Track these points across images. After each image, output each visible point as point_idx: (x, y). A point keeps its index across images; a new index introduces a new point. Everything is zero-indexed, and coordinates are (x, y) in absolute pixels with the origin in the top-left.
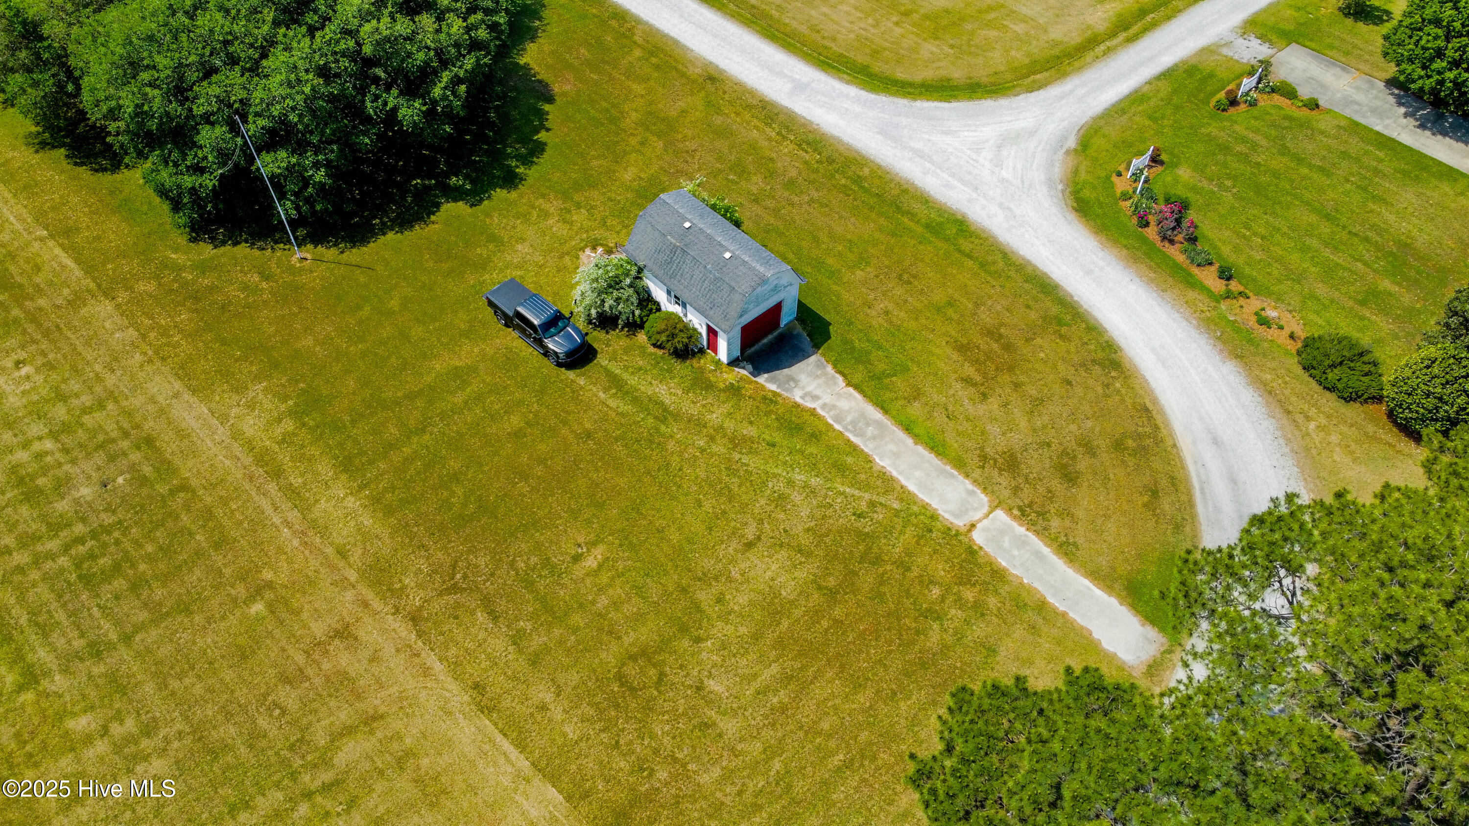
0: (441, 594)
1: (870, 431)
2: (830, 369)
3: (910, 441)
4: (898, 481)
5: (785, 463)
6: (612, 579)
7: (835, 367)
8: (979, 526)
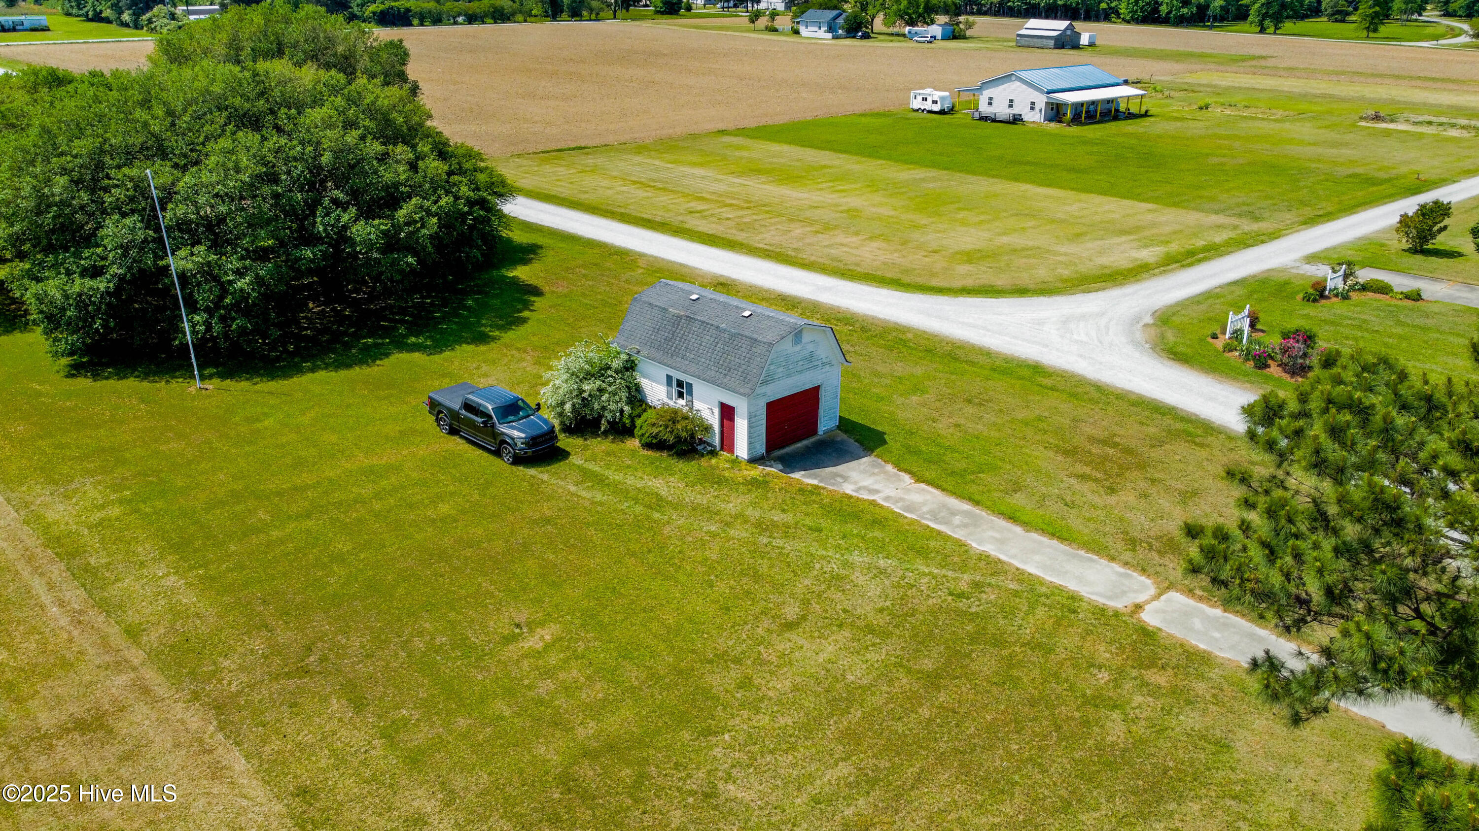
0: (276, 678)
1: (957, 520)
2: (889, 468)
3: (1018, 530)
4: (1010, 564)
5: (839, 546)
6: (566, 661)
7: (897, 465)
8: (1147, 607)
